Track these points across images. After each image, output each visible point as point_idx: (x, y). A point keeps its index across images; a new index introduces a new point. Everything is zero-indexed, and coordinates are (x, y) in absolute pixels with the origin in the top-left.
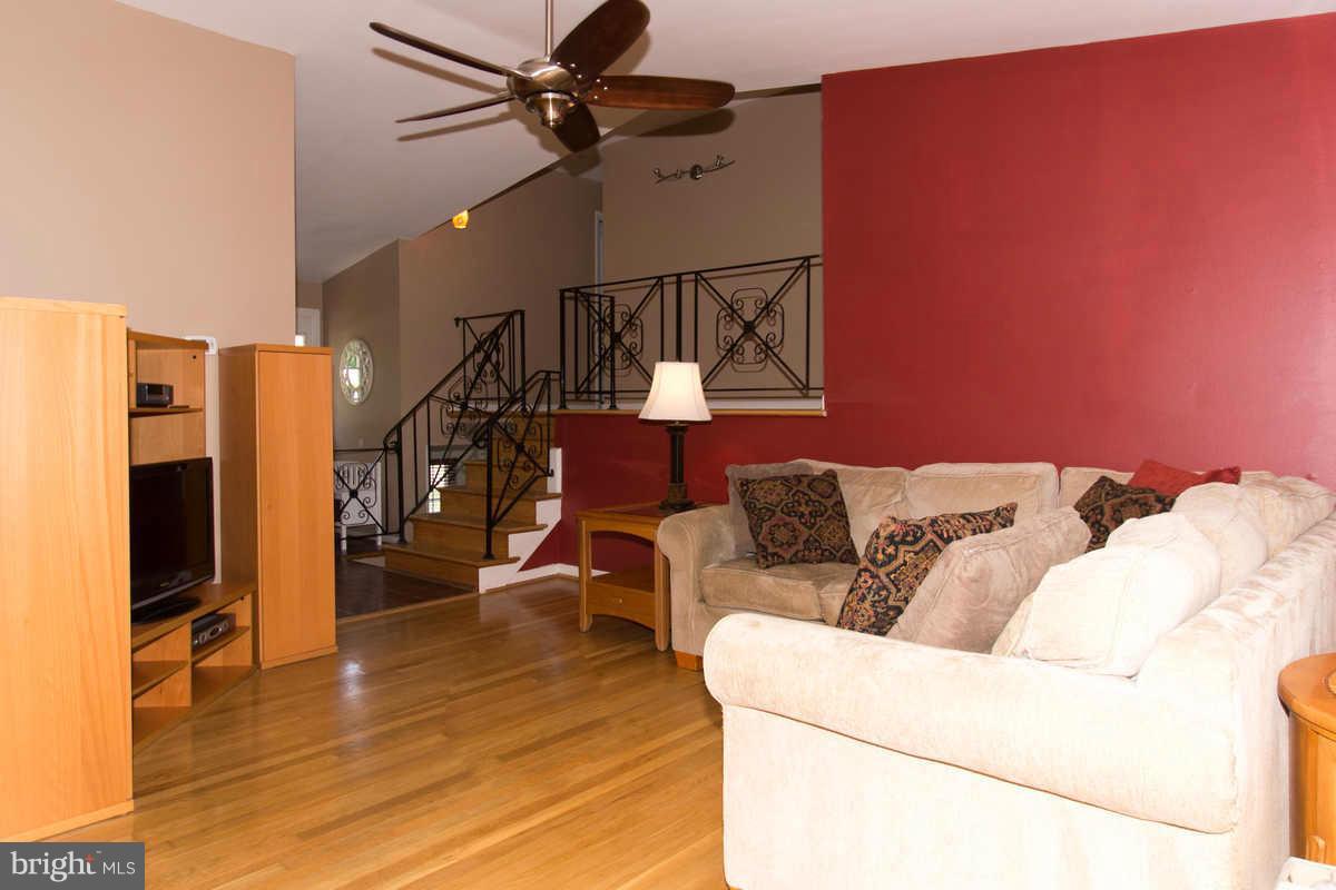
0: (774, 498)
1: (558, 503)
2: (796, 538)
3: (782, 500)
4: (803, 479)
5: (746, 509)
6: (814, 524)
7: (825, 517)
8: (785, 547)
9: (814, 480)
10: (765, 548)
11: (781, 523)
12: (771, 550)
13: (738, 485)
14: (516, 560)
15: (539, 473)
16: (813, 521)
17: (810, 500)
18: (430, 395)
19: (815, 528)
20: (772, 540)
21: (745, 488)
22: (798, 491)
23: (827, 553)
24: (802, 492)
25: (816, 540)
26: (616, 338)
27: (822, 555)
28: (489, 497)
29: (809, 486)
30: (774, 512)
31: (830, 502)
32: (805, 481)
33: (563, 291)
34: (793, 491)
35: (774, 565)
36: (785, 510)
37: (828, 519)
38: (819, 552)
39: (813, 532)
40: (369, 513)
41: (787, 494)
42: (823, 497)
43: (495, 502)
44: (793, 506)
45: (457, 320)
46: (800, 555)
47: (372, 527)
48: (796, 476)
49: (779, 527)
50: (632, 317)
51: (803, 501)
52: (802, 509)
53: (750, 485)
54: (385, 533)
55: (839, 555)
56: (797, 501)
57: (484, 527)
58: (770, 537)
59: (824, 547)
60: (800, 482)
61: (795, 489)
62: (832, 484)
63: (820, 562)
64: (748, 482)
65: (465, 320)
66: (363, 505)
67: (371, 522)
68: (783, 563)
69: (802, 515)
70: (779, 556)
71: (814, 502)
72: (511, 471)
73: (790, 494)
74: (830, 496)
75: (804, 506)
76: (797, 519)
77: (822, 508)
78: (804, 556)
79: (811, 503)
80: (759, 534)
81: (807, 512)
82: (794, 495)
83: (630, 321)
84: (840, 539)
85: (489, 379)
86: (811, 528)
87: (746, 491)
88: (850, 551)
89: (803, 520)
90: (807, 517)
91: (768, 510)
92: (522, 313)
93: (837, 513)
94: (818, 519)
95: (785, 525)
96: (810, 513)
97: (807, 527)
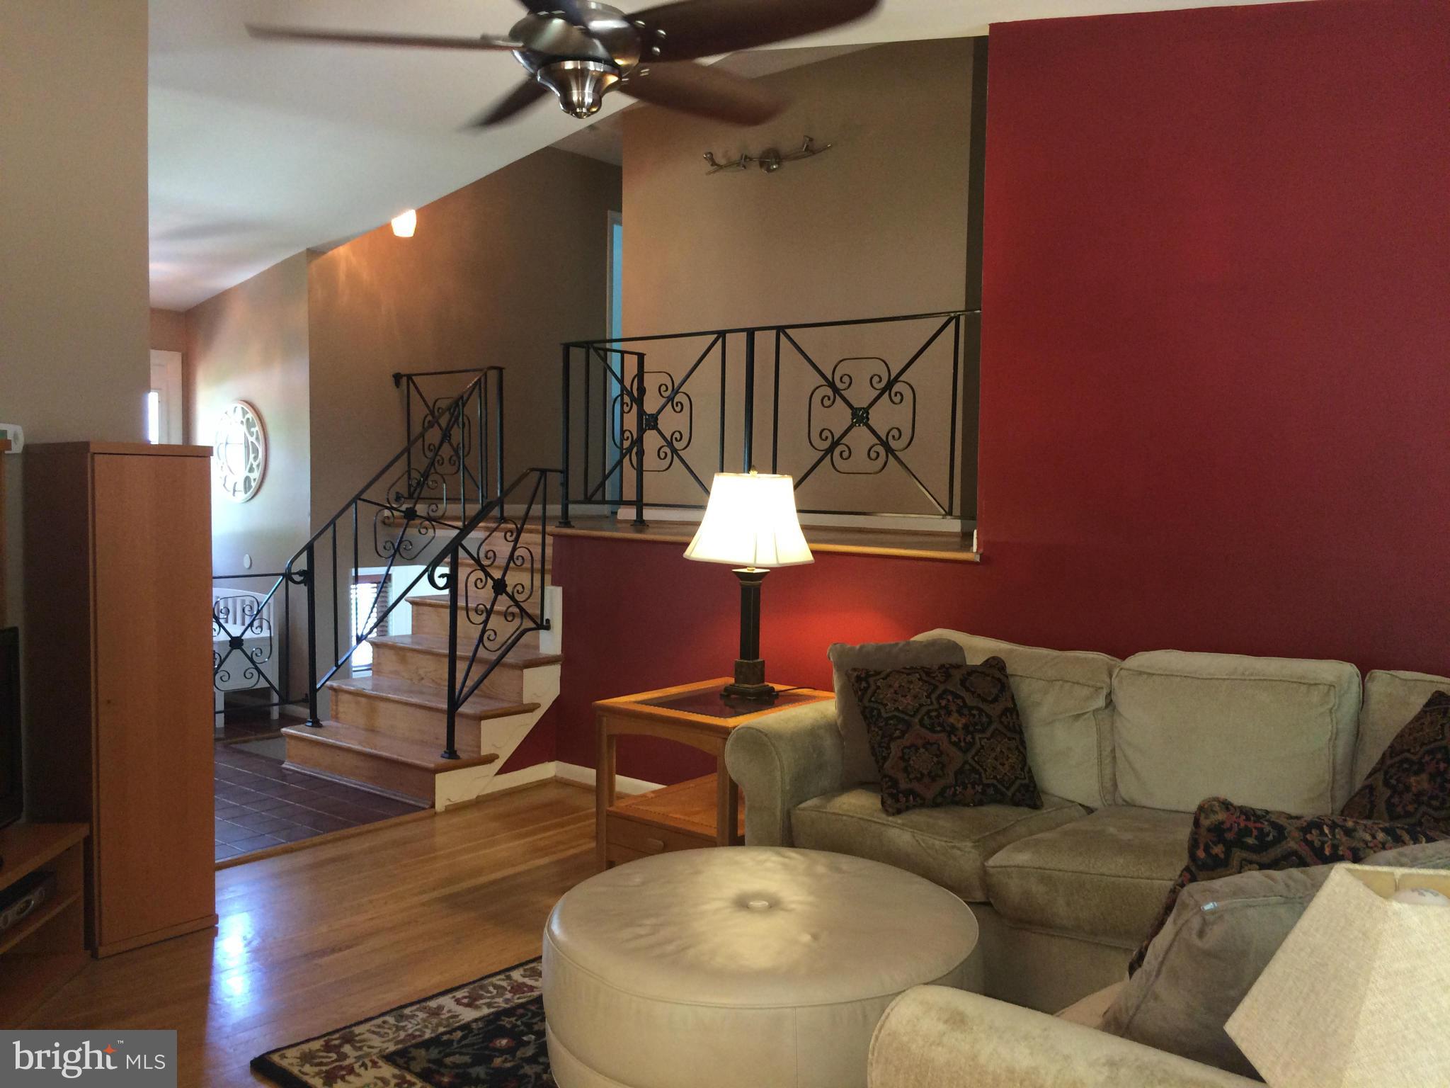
0: (907, 702)
1: (555, 671)
2: (943, 766)
3: (921, 705)
4: (952, 671)
5: (865, 718)
6: (972, 744)
7: (988, 734)
8: (926, 780)
9: (969, 674)
10: (895, 783)
11: (920, 742)
12: (903, 785)
13: (853, 680)
14: (491, 759)
15: (528, 624)
16: (969, 738)
17: (965, 705)
18: (358, 498)
19: (973, 751)
20: (905, 770)
21: (864, 684)
22: (945, 691)
23: (991, 791)
24: (952, 693)
25: (973, 770)
26: (649, 422)
27: (984, 792)
28: (453, 658)
29: (963, 682)
30: (909, 725)
31: (995, 710)
32: (957, 675)
33: (567, 348)
34: (938, 692)
35: (908, 809)
36: (927, 721)
37: (992, 736)
38: (979, 788)
39: (969, 756)
40: (260, 672)
41: (928, 697)
42: (984, 700)
43: (461, 667)
44: (938, 716)
45: (397, 378)
46: (949, 792)
47: (265, 693)
48: (942, 666)
49: (917, 749)
50: (676, 392)
51: (954, 708)
52: (951, 720)
53: (871, 680)
54: (284, 700)
55: (1010, 794)
56: (945, 707)
57: (445, 706)
58: (902, 764)
59: (985, 781)
60: (948, 676)
61: (941, 688)
62: (999, 680)
63: (981, 803)
64: (868, 675)
65: (409, 377)
66: (251, 660)
67: (263, 684)
68: (922, 806)
69: (952, 730)
70: (916, 795)
71: (971, 708)
72: (486, 622)
73: (934, 696)
74: (995, 700)
75: (955, 715)
76: (943, 735)
77: (984, 719)
78: (955, 794)
79: (966, 711)
80: (885, 759)
81: (960, 725)
82: (940, 697)
83: (672, 396)
84: (1012, 767)
85: (447, 469)
86: (965, 751)
87: (866, 689)
88: (1026, 787)
89: (954, 739)
90: (961, 733)
91: (900, 720)
92: (500, 370)
93: (1007, 727)
94: (978, 736)
95: (927, 745)
96: (966, 727)
97: (960, 749)
